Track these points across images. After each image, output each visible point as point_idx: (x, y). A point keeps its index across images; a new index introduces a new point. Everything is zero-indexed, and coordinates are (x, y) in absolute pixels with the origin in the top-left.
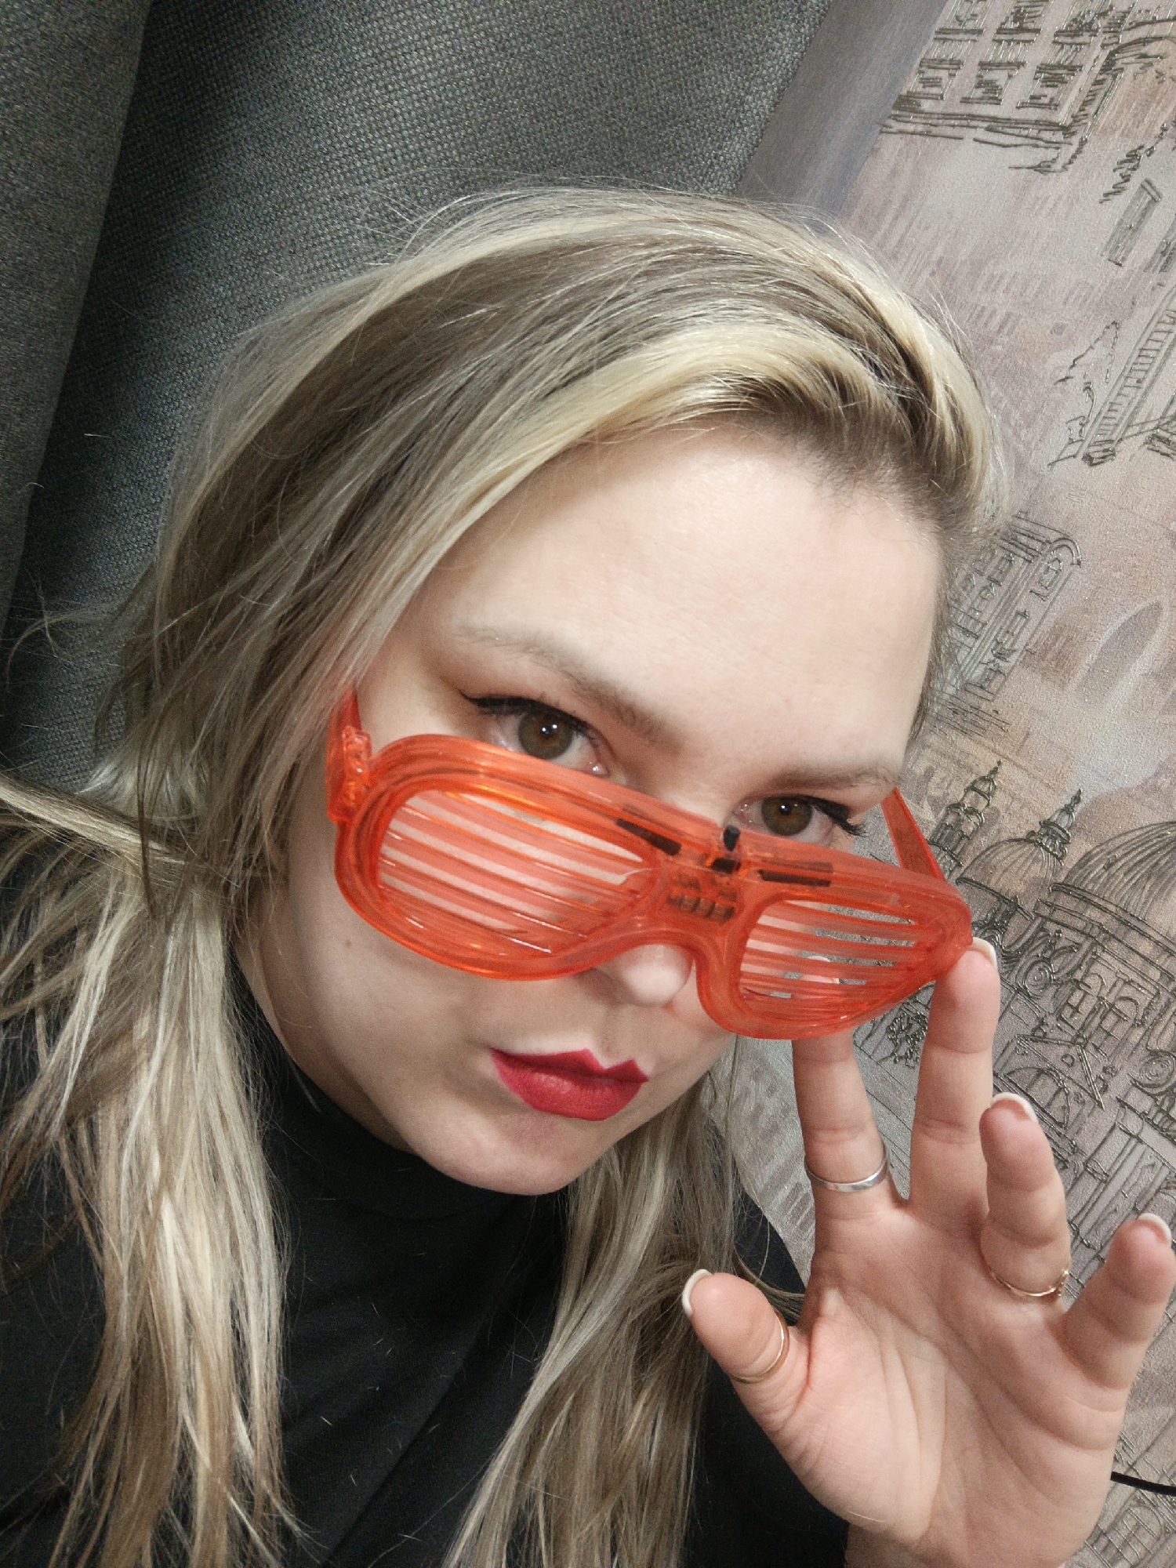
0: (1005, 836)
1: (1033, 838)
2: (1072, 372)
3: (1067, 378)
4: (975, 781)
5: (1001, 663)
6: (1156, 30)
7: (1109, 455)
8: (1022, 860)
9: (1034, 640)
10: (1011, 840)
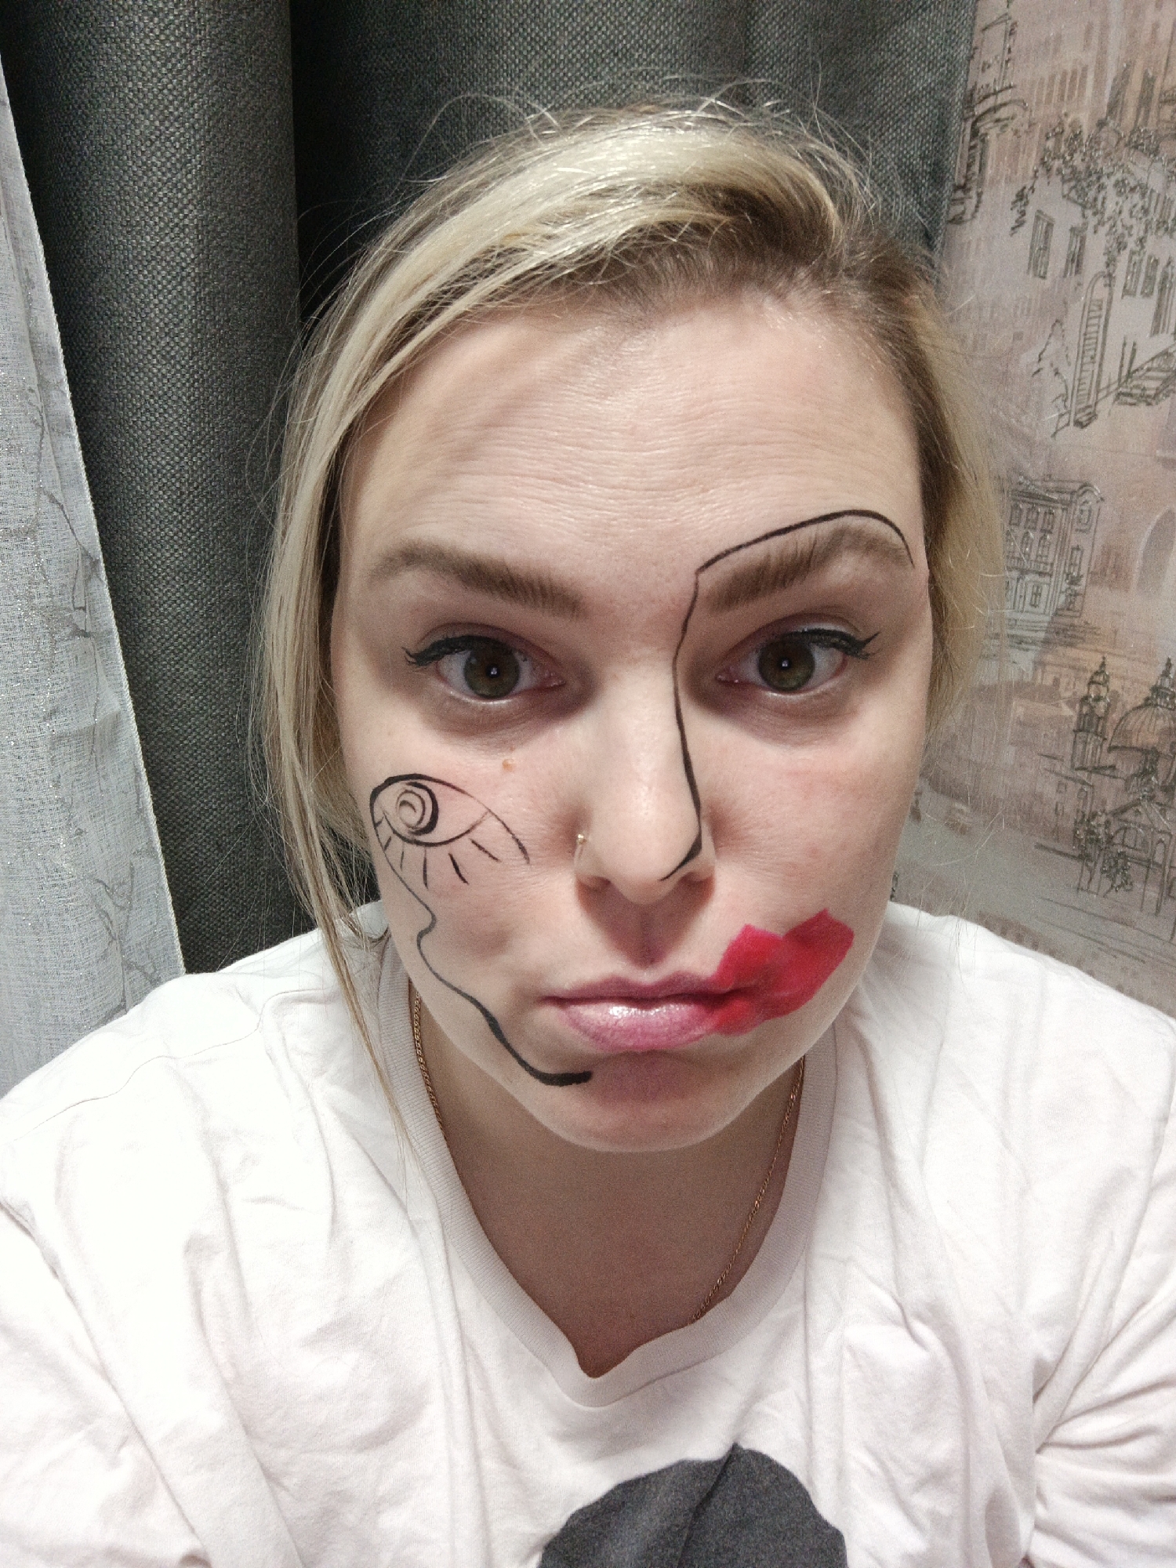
0: (1129, 707)
1: (1150, 702)
2: (1042, 364)
3: (1039, 371)
4: (1092, 677)
5: (1076, 588)
6: (1001, 98)
7: (1092, 417)
8: (1147, 721)
9: (1093, 564)
10: (1134, 709)
